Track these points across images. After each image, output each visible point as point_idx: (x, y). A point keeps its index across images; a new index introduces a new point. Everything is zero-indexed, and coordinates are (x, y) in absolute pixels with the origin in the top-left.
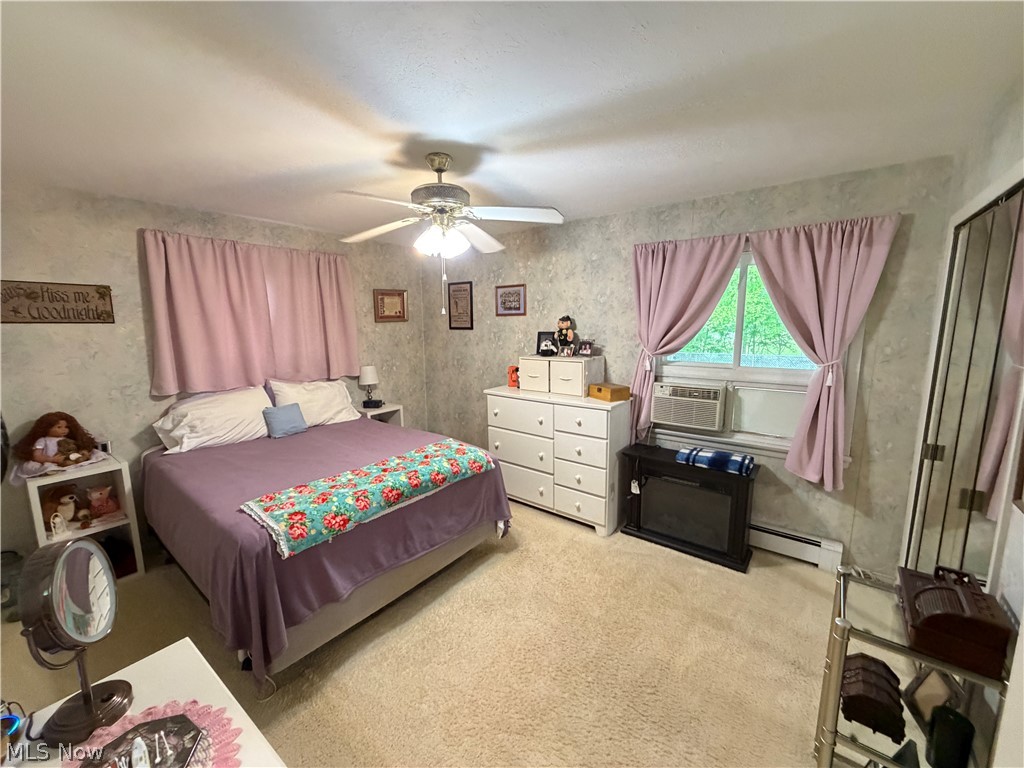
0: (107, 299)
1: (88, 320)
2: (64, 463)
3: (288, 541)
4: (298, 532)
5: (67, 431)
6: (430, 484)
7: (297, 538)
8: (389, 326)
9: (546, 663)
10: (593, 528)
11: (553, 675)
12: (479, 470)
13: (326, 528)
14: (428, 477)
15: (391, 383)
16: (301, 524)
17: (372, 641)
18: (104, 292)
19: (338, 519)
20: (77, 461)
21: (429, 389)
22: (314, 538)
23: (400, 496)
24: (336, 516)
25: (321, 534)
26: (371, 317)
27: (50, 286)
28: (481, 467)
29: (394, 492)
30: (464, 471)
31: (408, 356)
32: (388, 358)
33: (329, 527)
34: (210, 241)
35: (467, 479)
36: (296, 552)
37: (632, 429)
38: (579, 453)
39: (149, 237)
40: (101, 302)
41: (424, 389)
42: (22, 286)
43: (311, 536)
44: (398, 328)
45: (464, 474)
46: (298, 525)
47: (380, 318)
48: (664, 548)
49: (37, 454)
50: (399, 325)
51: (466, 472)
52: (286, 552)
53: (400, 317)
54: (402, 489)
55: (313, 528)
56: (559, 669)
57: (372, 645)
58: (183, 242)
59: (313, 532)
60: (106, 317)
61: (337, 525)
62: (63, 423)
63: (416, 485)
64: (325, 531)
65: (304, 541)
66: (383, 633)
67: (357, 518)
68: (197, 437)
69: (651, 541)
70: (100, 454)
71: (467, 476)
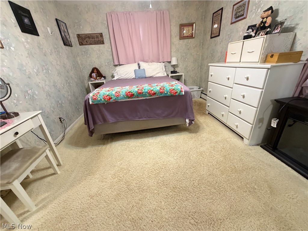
0: (102, 37)
1: (99, 43)
2: (96, 79)
3: (92, 99)
4: (95, 97)
5: (97, 72)
6: (147, 94)
7: (94, 99)
8: (186, 41)
9: (162, 176)
10: (243, 138)
11: (160, 181)
12: (175, 94)
13: (103, 99)
14: (146, 91)
15: (185, 65)
16: (96, 96)
17: (127, 139)
18: (101, 35)
19: (108, 97)
20: (98, 79)
21: (201, 68)
22: (99, 101)
23: (132, 95)
24: (107, 96)
25: (102, 100)
26: (178, 37)
27: (92, 35)
28: (177, 93)
29: (130, 93)
30: (166, 92)
31: (193, 54)
32: (184, 55)
33: (104, 99)
34: (122, 13)
35: (167, 96)
36: (94, 103)
37: (297, 87)
38: (244, 97)
39: (108, 15)
40: (101, 38)
41: (199, 68)
42: (87, 35)
43: (98, 100)
44: (189, 42)
45: (165, 94)
46: (95, 96)
47: (182, 37)
48: (287, 166)
49: (92, 76)
50: (190, 40)
51: (167, 93)
52: (91, 103)
53: (191, 37)
54: (134, 93)
55: (99, 98)
56: (163, 181)
57: (126, 140)
58: (116, 15)
59: (99, 99)
60: (103, 43)
61: (107, 99)
62: (95, 70)
63: (140, 93)
64: (103, 100)
65: (96, 101)
66: (132, 139)
67: (114, 98)
68: (118, 76)
69: (279, 159)
70: (103, 78)
71: (167, 95)
